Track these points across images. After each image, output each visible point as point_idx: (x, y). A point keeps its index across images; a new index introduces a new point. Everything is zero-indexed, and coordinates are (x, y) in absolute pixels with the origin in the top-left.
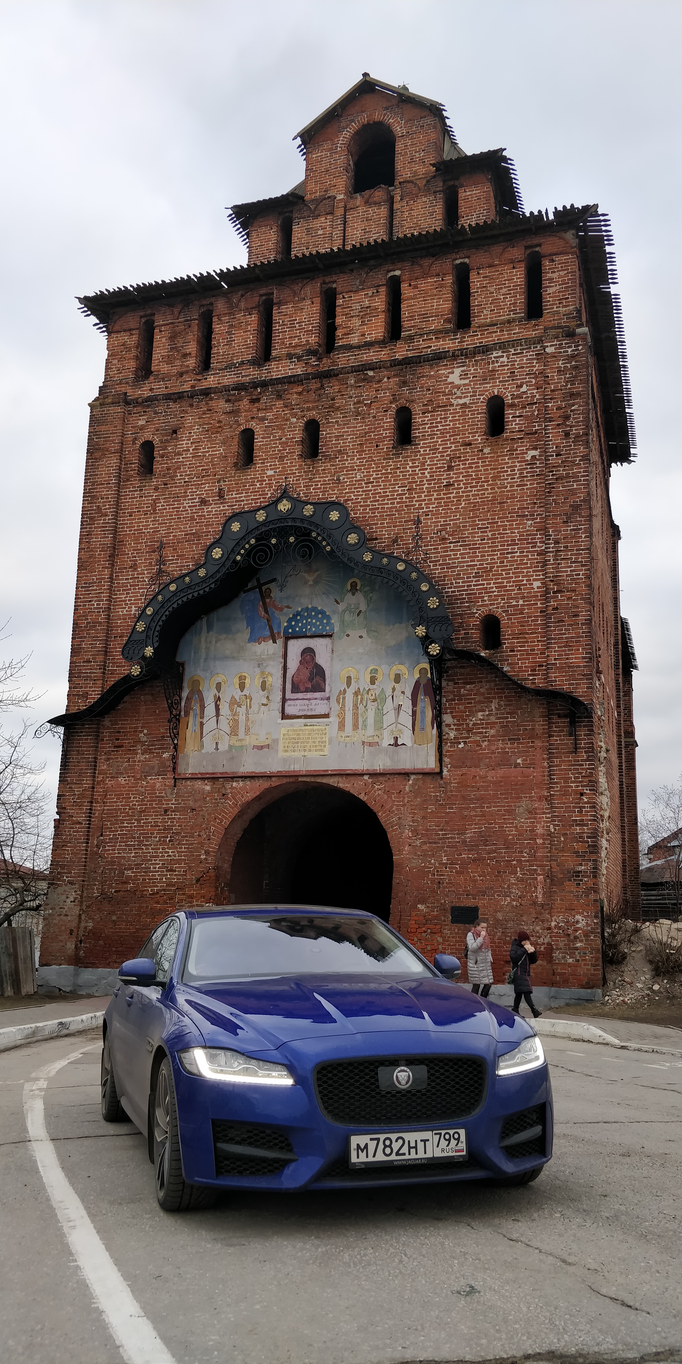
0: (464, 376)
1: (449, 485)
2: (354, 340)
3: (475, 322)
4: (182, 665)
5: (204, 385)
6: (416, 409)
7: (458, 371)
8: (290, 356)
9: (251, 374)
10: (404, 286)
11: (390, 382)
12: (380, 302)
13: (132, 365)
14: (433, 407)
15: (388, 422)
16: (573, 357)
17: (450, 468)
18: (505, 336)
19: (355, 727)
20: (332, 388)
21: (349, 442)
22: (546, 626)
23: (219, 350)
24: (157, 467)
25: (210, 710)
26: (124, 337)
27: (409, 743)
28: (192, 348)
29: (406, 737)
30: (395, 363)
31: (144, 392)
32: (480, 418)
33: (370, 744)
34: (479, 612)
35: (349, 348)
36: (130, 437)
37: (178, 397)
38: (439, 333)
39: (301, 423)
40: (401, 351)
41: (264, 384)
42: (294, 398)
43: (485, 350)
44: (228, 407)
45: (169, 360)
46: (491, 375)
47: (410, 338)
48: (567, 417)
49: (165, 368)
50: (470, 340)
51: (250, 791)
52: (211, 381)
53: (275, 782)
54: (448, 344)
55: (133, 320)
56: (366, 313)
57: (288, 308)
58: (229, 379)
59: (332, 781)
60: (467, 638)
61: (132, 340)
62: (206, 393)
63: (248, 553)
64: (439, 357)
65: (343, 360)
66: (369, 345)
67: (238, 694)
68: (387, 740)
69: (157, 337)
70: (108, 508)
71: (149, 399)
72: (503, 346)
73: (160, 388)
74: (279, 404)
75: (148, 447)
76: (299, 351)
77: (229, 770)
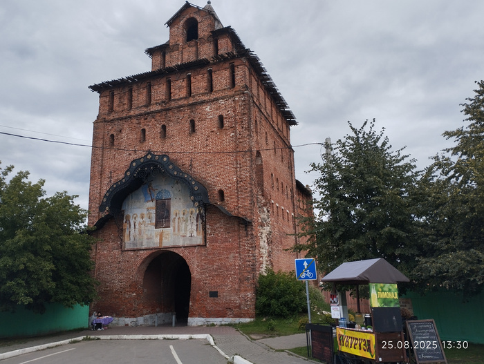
0: (210, 109)
1: (207, 146)
2: (177, 97)
3: (214, 89)
4: (123, 211)
5: (130, 114)
6: (196, 120)
7: (209, 107)
8: (156, 103)
9: (144, 110)
10: (192, 78)
11: (187, 111)
12: (184, 84)
13: (107, 108)
14: (201, 119)
15: (188, 124)
16: (244, 101)
17: (207, 140)
18: (223, 95)
19: (179, 230)
20: (170, 114)
21: (175, 132)
22: (238, 193)
23: (135, 102)
24: (115, 143)
25: (132, 226)
26: (104, 99)
27: (195, 235)
28: (126, 101)
29: (195, 234)
30: (189, 105)
31: (111, 118)
32: (216, 122)
33: (183, 236)
34: (217, 189)
35: (175, 100)
36: (106, 132)
37: (121, 119)
38: (203, 94)
39: (160, 126)
40: (191, 101)
41: (148, 114)
42: (158, 118)
43: (217, 99)
44: (137, 122)
45: (119, 106)
46: (219, 108)
47: (194, 96)
48: (242, 122)
49: (118, 109)
50: (213, 97)
51: (145, 254)
52: (132, 113)
53: (154, 251)
54: (205, 98)
55: (107, 93)
56: (180, 88)
57: (156, 87)
58: (137, 112)
59: (171, 250)
60: (214, 198)
61: (107, 99)
62: (130, 117)
63: (138, 174)
64: (202, 103)
65: (173, 104)
66: (181, 99)
67: (141, 220)
68: (188, 235)
69: (115, 98)
70: (99, 158)
71: (113, 120)
72: (223, 98)
73: (116, 116)
74: (153, 120)
75: (112, 136)
76: (159, 102)
77: (139, 247)
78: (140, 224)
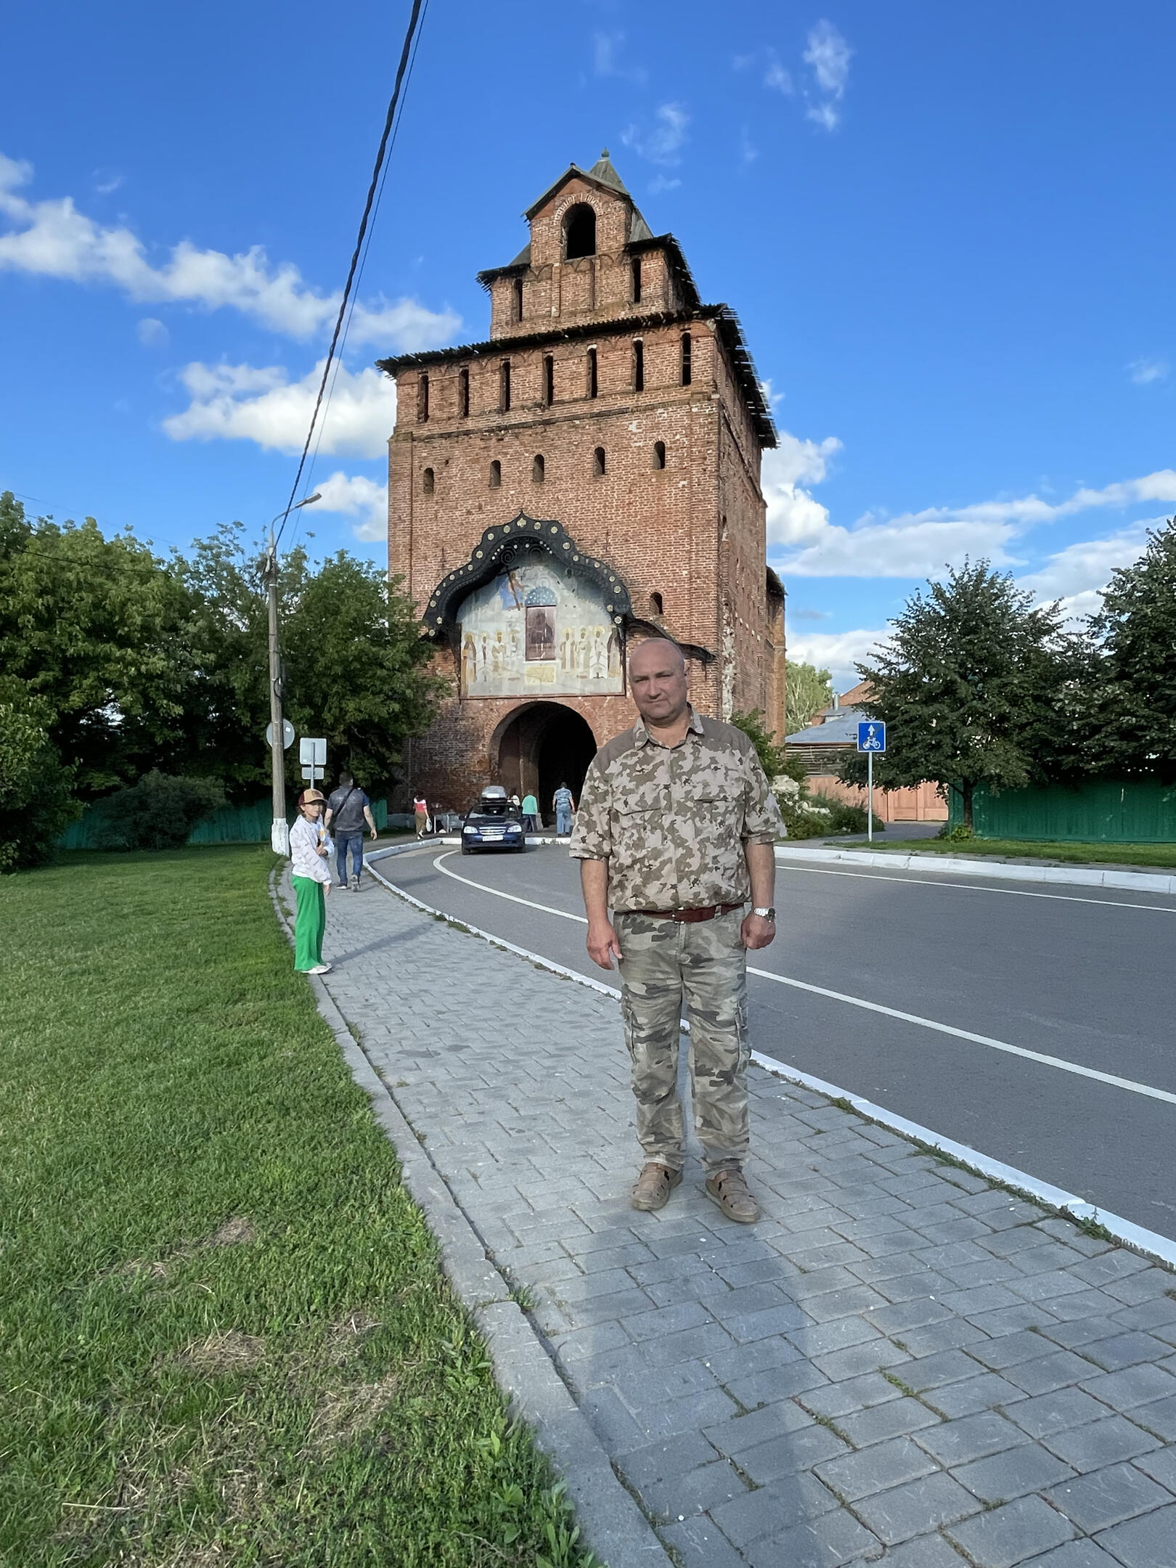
0: (639, 427)
1: (630, 503)
2: (566, 397)
3: (646, 385)
4: (461, 625)
5: (466, 428)
6: (608, 449)
7: (635, 423)
8: (523, 407)
9: (497, 420)
10: (599, 357)
11: (590, 426)
12: (583, 369)
13: (415, 411)
14: (620, 448)
15: (590, 457)
16: (709, 415)
17: (630, 492)
18: (666, 399)
19: (572, 666)
20: (551, 432)
21: (564, 471)
22: (690, 600)
23: (474, 399)
24: (437, 487)
25: (480, 655)
26: (407, 389)
27: (606, 677)
28: (456, 398)
29: (604, 674)
30: (593, 416)
31: (424, 431)
32: (650, 456)
33: (582, 677)
34: (649, 590)
35: (562, 402)
36: (416, 463)
37: (447, 436)
38: (624, 393)
39: (532, 457)
40: (598, 406)
41: (506, 428)
42: (526, 439)
43: (653, 408)
44: (482, 444)
45: (441, 408)
46: (656, 427)
47: (603, 396)
48: (705, 459)
49: (438, 414)
50: (644, 399)
51: (506, 708)
52: (470, 424)
53: (524, 701)
54: (629, 402)
55: (413, 376)
56: (573, 378)
57: (521, 371)
58: (483, 424)
59: (559, 701)
60: (642, 607)
61: (415, 391)
62: (467, 433)
63: (500, 555)
64: (622, 412)
65: (558, 412)
66: (576, 400)
67: (497, 645)
68: (592, 675)
69: (431, 390)
70: (405, 517)
71: (428, 437)
72: (664, 405)
73: (436, 430)
74: (517, 443)
75: (430, 472)
76: (529, 403)
77: (494, 693)
78: (495, 650)
